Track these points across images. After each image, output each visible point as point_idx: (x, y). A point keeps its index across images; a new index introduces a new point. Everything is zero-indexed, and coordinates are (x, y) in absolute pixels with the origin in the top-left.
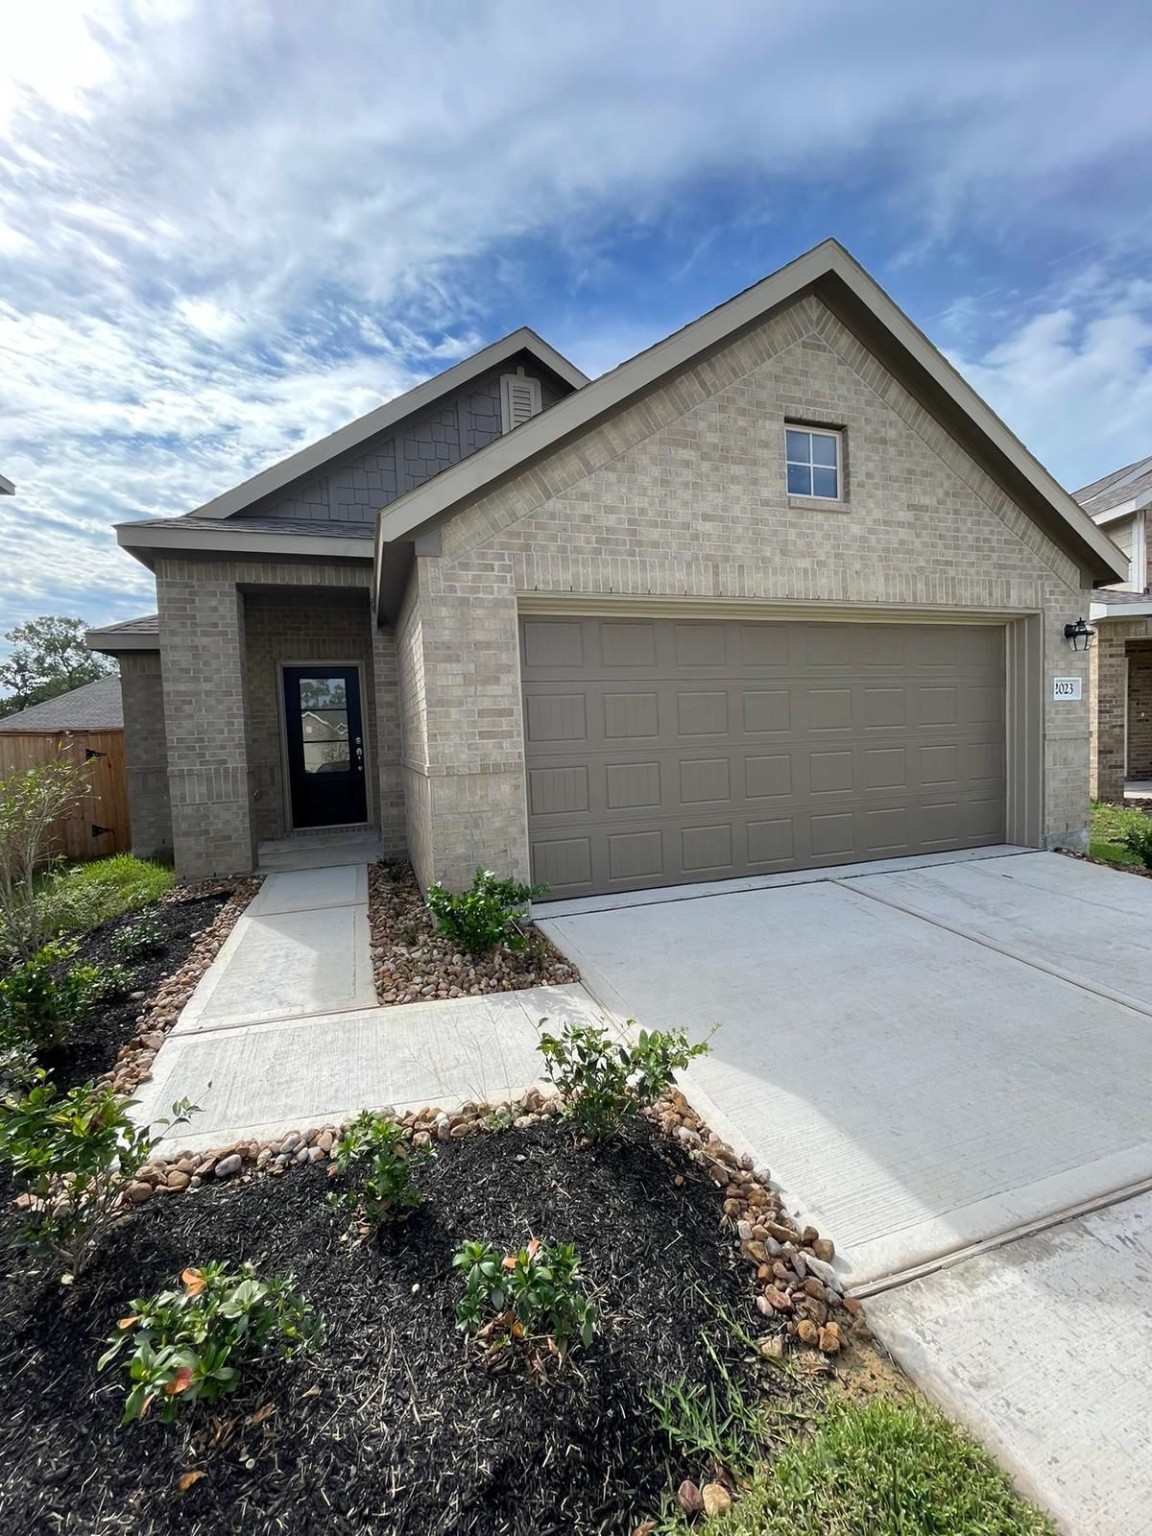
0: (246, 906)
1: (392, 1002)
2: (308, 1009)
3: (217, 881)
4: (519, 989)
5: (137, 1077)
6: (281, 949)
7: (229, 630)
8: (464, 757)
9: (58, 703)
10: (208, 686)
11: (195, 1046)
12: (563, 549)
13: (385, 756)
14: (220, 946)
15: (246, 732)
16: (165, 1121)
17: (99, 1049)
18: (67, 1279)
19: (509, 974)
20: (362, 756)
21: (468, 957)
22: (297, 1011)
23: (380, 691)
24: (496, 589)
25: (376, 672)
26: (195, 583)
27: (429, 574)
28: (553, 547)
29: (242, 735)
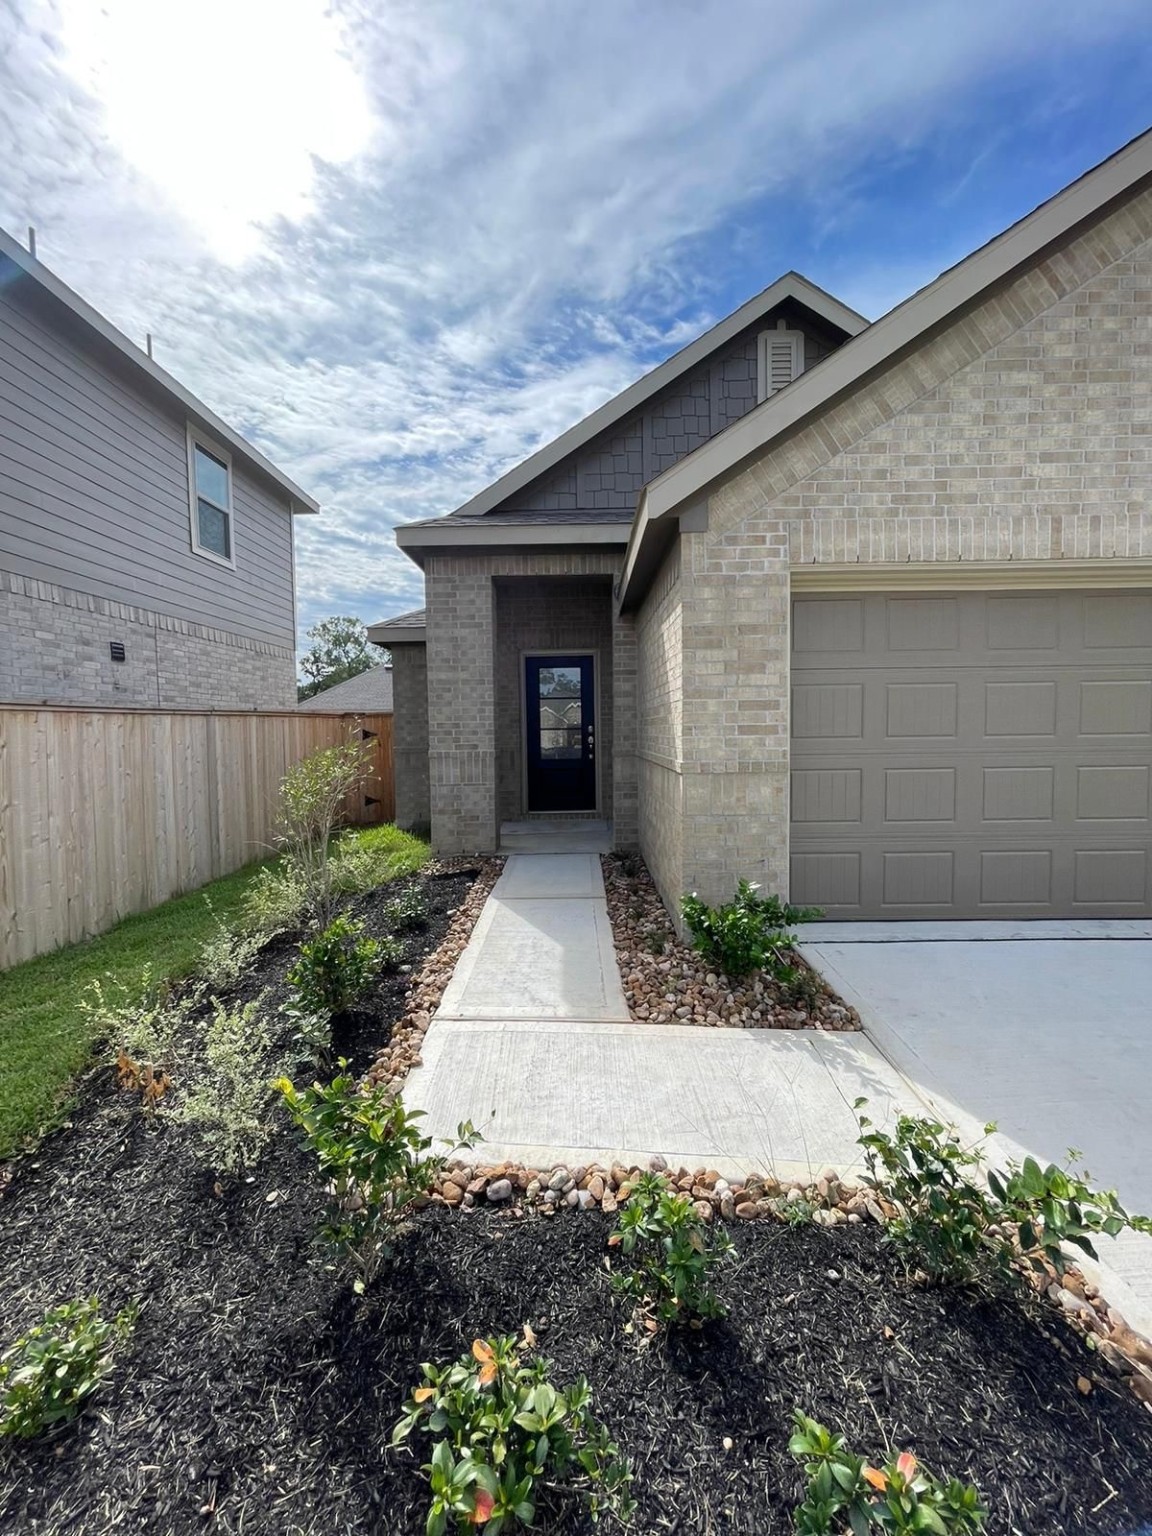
0: (493, 886)
1: (646, 1019)
2: (562, 1011)
3: (465, 858)
4: (788, 1028)
5: (410, 1059)
6: (529, 938)
7: (484, 622)
8: (721, 753)
9: (339, 690)
10: (463, 675)
11: (457, 1035)
12: (850, 513)
13: (620, 745)
14: (473, 926)
15: (495, 720)
16: (450, 1142)
17: (375, 1021)
18: (359, 1287)
19: (773, 1008)
20: (593, 744)
21: (723, 979)
22: (549, 1012)
23: (619, 680)
24: (766, 564)
25: (615, 661)
26: (457, 577)
27: (693, 551)
28: (837, 511)
29: (492, 722)
